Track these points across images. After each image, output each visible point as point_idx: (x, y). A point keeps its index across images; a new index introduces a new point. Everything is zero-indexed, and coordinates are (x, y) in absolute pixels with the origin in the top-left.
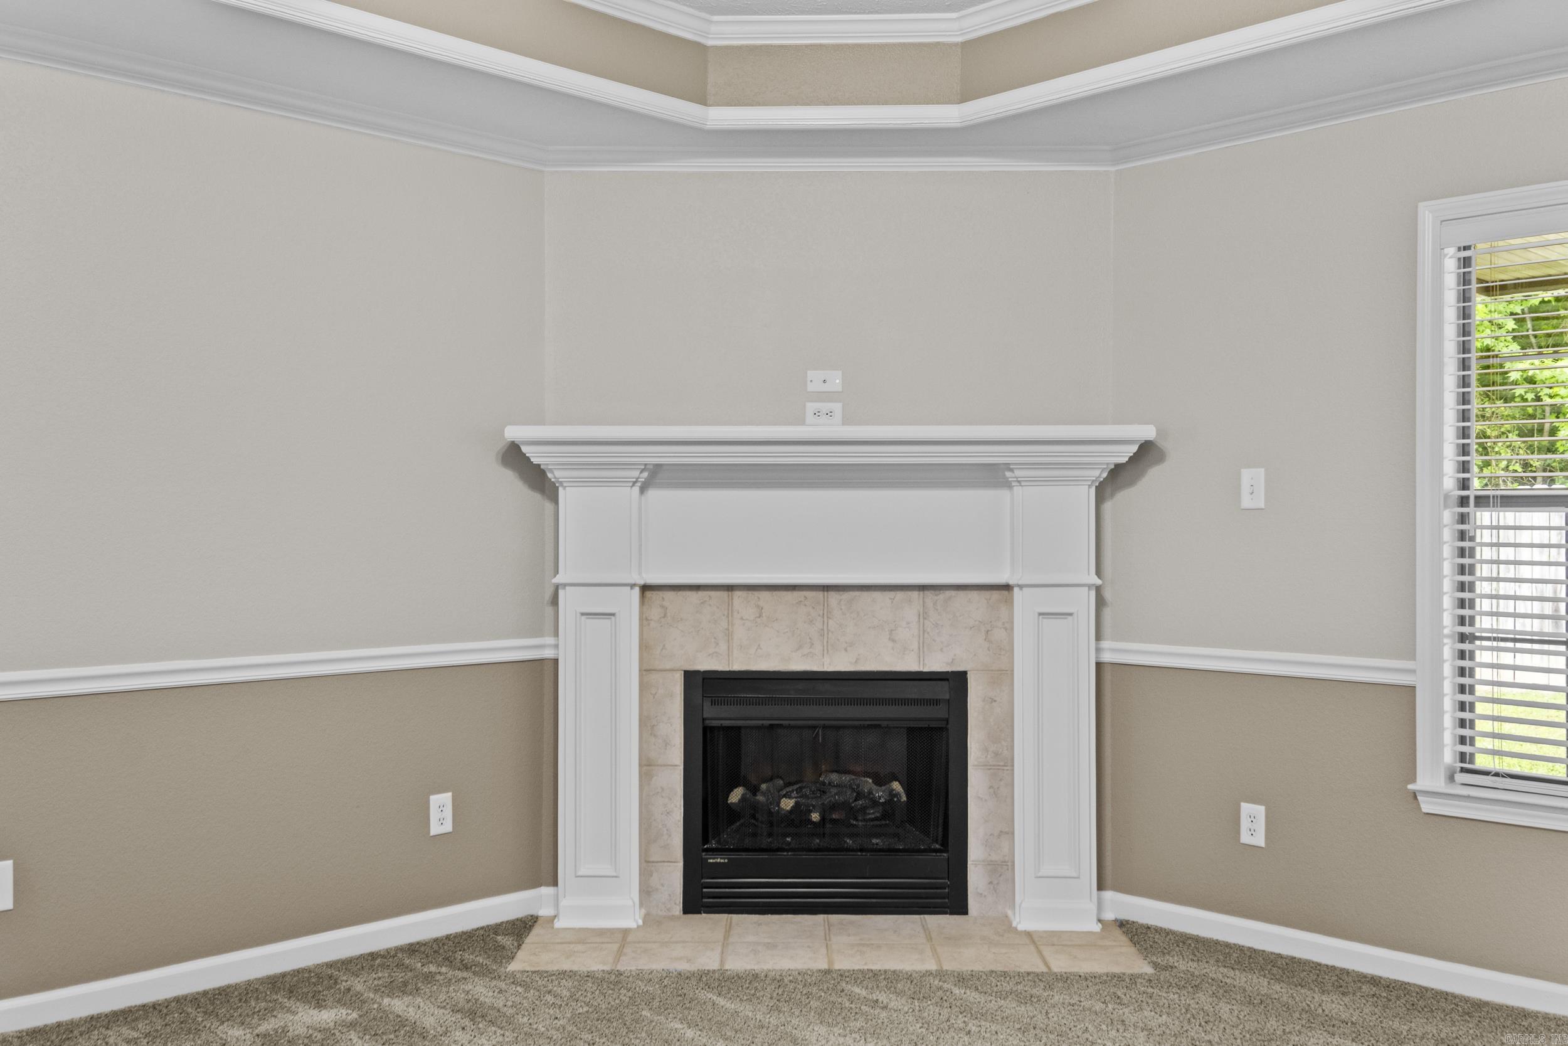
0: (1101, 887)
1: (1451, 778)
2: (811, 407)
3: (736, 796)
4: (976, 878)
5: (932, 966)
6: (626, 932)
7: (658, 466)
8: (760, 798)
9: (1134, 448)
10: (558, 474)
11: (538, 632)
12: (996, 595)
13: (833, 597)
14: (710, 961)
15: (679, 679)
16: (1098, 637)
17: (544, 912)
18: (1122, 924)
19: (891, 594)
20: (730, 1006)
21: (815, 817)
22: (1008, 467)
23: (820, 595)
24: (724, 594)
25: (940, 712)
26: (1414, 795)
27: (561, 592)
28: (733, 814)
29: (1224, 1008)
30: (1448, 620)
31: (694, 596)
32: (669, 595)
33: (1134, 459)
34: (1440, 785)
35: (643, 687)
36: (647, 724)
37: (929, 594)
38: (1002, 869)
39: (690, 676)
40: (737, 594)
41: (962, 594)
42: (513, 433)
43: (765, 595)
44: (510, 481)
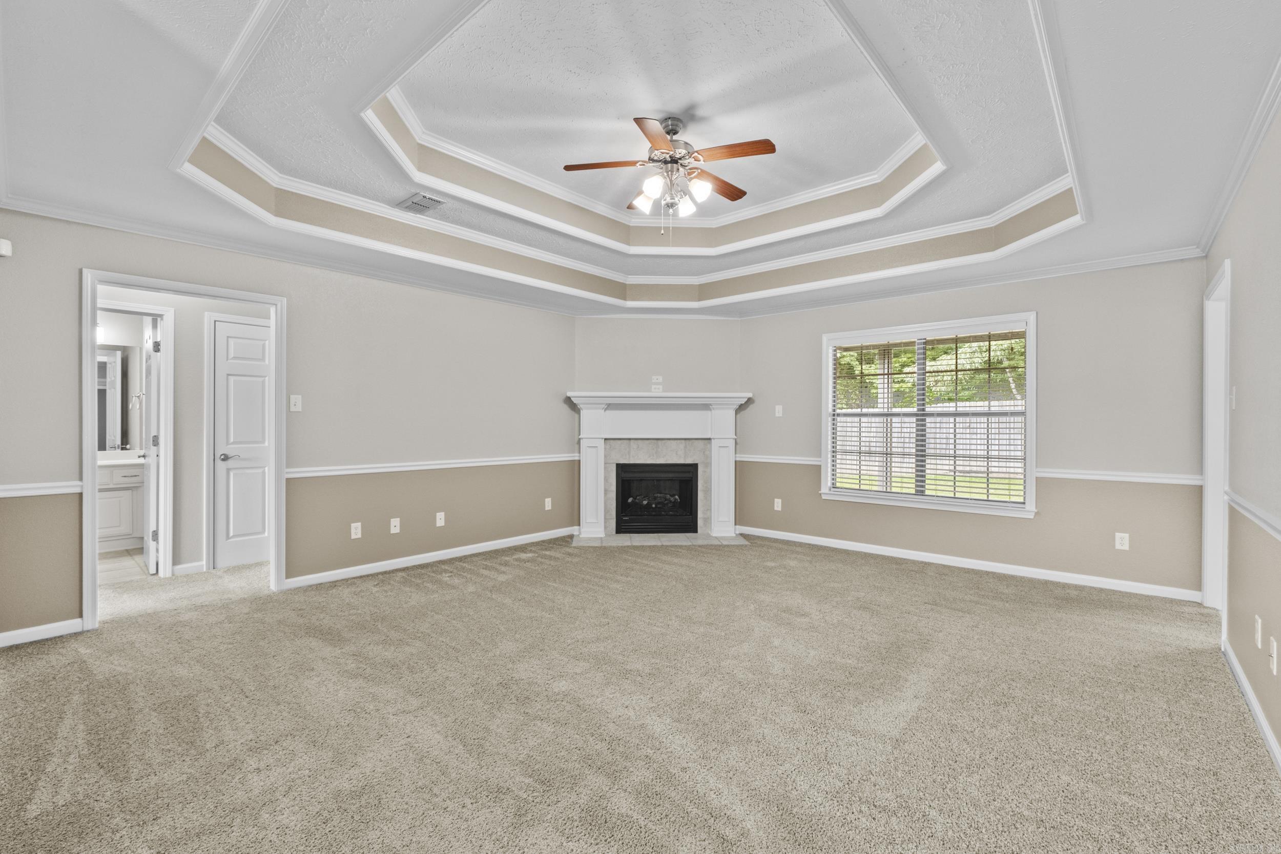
0: (735, 525)
1: (830, 490)
2: (653, 387)
3: (630, 500)
4: (700, 523)
5: (690, 544)
6: (601, 538)
7: (610, 404)
8: (637, 501)
9: (746, 399)
10: (581, 406)
11: (573, 452)
12: (706, 441)
13: (660, 442)
14: (628, 543)
15: (615, 466)
16: (735, 454)
17: (576, 533)
18: (741, 535)
19: (676, 441)
20: (639, 553)
21: (654, 506)
22: (711, 405)
23: (655, 441)
24: (628, 441)
25: (690, 475)
26: (820, 494)
27: (581, 441)
28: (629, 505)
29: (770, 550)
30: (830, 447)
31: (619, 442)
32: (612, 441)
33: (746, 402)
34: (827, 491)
35: (605, 468)
36: (606, 479)
37: (687, 441)
38: (708, 520)
39: (618, 465)
40: (632, 441)
41: (696, 441)
42: (569, 394)
43: (640, 441)
44: (565, 408)
